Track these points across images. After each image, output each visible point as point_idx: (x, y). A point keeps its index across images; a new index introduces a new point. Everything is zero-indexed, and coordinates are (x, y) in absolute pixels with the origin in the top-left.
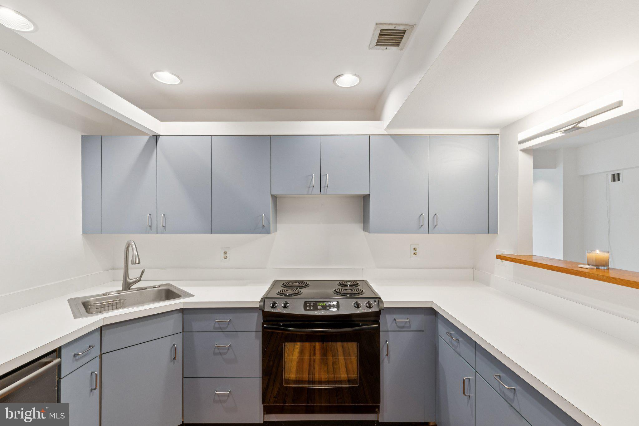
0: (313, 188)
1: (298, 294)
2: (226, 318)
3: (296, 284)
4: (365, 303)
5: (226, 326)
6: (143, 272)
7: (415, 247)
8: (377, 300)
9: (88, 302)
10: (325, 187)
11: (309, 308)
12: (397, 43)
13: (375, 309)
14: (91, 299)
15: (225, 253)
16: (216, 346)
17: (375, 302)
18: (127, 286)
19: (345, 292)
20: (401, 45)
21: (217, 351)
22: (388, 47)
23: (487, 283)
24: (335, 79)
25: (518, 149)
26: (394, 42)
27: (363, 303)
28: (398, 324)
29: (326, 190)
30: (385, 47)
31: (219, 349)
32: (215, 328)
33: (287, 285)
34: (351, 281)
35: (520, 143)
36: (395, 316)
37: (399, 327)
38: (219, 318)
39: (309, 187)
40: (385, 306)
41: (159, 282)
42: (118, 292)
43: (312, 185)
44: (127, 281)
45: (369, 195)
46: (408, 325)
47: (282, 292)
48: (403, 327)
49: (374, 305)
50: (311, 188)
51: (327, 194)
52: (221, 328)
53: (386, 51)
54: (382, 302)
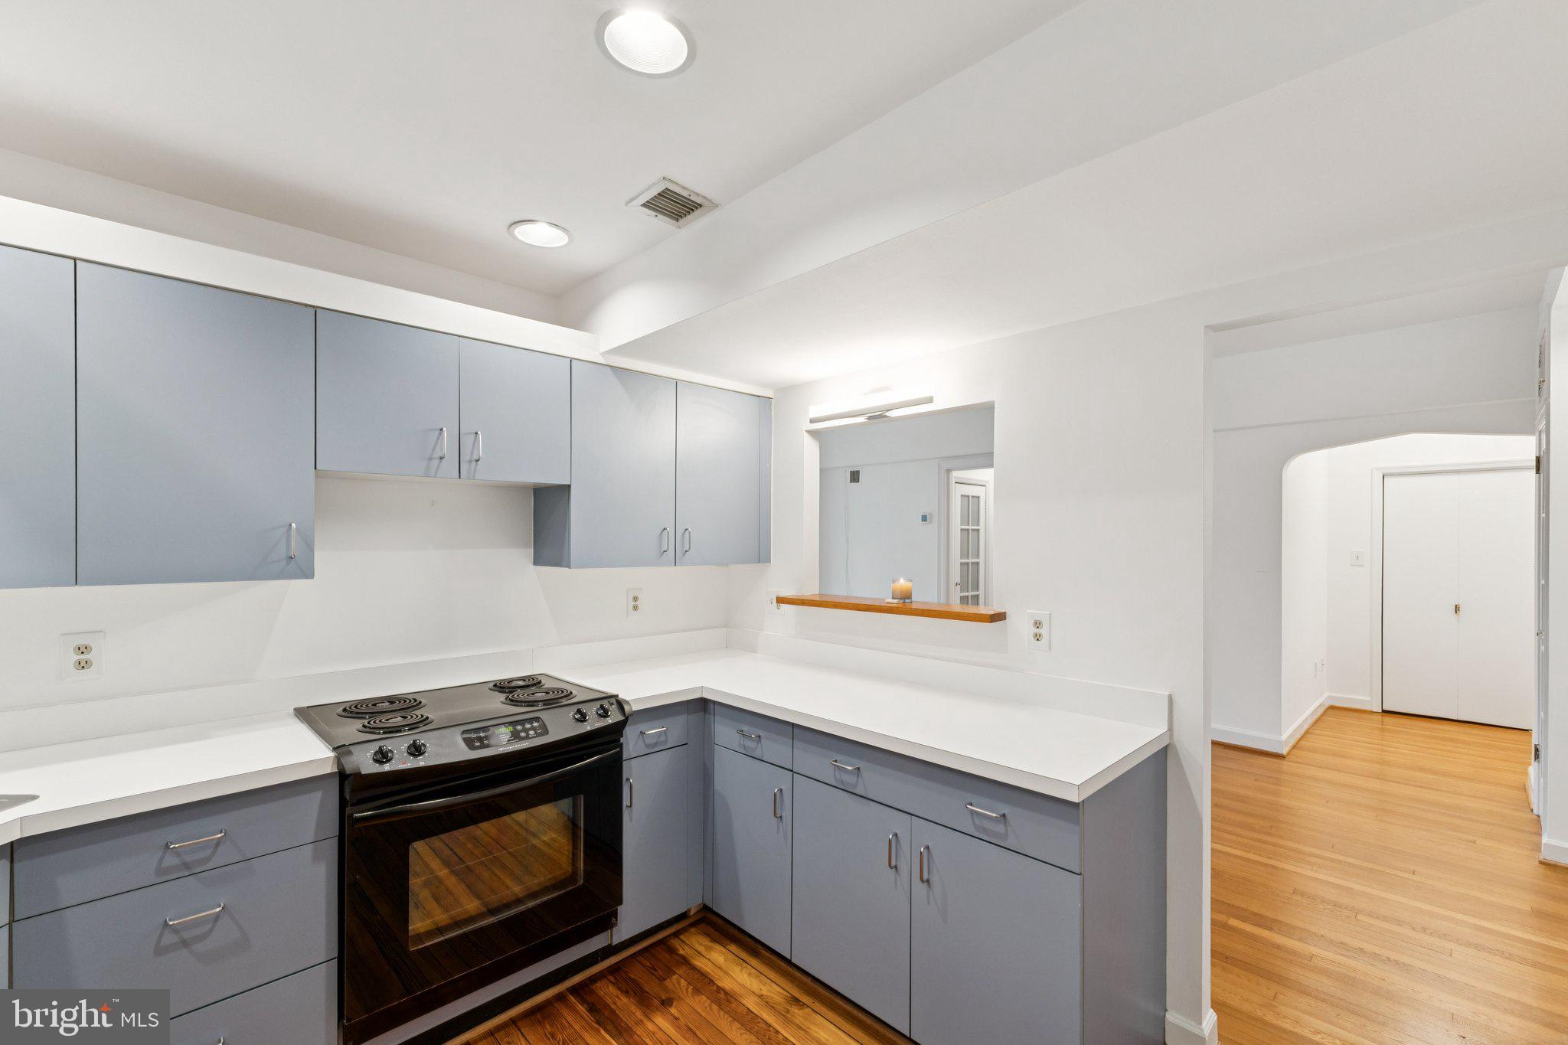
0: (440, 462)
1: (425, 722)
2: (211, 830)
3: (384, 705)
4: (594, 711)
5: (209, 852)
7: (635, 593)
8: (613, 700)
10: (470, 461)
11: (479, 744)
12: (677, 216)
13: (614, 717)
15: (83, 650)
16: (171, 923)
17: (611, 704)
19: (532, 698)
20: (682, 221)
21: (169, 938)
22: (660, 216)
23: (751, 648)
24: (515, 223)
25: (804, 429)
26: (674, 213)
27: (591, 711)
28: (648, 741)
29: (473, 469)
30: (655, 213)
31: (179, 931)
32: (160, 871)
33: (362, 711)
34: (523, 679)
35: (812, 421)
36: (641, 727)
37: (647, 746)
38: (183, 839)
39: (430, 459)
40: (635, 708)
43: (437, 454)
45: (569, 486)
46: (663, 738)
47: (374, 725)
48: (655, 744)
49: (613, 710)
50: (436, 462)
51: (476, 478)
53: (655, 220)
54: (627, 702)
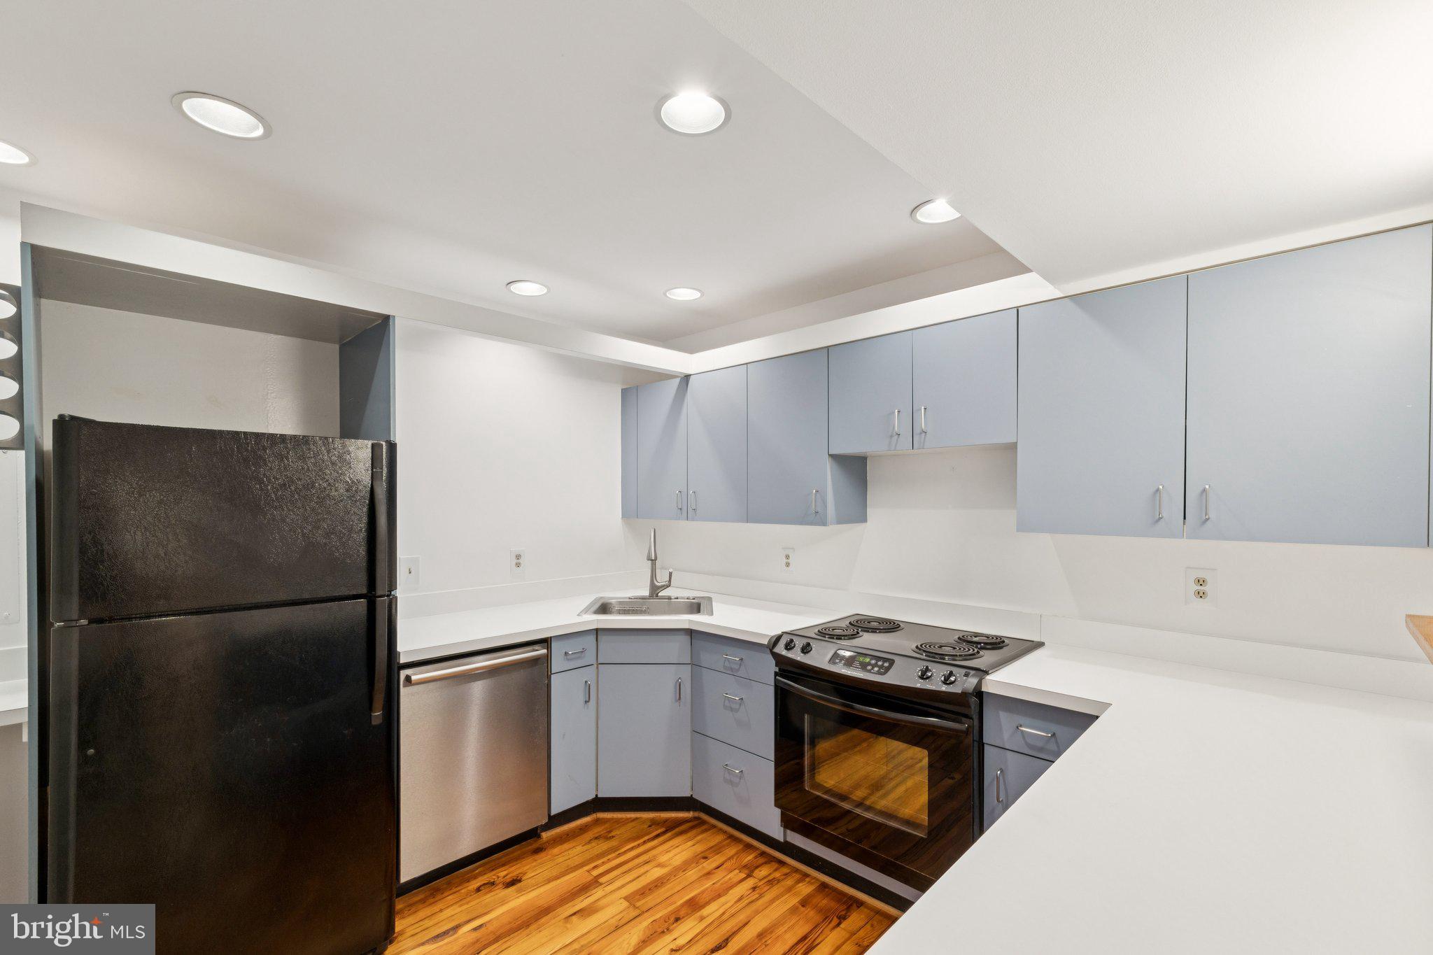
0: (898, 437)
1: (849, 637)
3: (874, 624)
5: (737, 667)
6: (671, 574)
7: (1201, 575)
8: (972, 673)
9: (611, 604)
10: (920, 434)
14: (613, 601)
15: (787, 557)
16: (726, 695)
17: (966, 675)
18: (655, 590)
19: (937, 650)
21: (727, 704)
27: (939, 673)
28: (1029, 741)
29: (922, 440)
31: (729, 701)
32: (724, 667)
33: (857, 624)
34: (989, 637)
36: (1019, 720)
37: (1029, 746)
41: (695, 592)
42: (643, 598)
43: (895, 433)
44: (654, 584)
45: (1015, 444)
46: (1052, 747)
47: (824, 632)
48: (1041, 749)
49: (959, 681)
50: (895, 439)
51: (925, 447)
52: (732, 669)
